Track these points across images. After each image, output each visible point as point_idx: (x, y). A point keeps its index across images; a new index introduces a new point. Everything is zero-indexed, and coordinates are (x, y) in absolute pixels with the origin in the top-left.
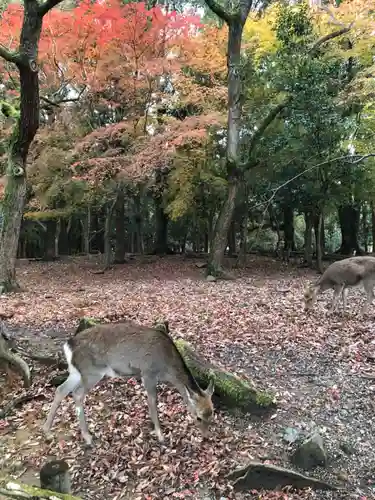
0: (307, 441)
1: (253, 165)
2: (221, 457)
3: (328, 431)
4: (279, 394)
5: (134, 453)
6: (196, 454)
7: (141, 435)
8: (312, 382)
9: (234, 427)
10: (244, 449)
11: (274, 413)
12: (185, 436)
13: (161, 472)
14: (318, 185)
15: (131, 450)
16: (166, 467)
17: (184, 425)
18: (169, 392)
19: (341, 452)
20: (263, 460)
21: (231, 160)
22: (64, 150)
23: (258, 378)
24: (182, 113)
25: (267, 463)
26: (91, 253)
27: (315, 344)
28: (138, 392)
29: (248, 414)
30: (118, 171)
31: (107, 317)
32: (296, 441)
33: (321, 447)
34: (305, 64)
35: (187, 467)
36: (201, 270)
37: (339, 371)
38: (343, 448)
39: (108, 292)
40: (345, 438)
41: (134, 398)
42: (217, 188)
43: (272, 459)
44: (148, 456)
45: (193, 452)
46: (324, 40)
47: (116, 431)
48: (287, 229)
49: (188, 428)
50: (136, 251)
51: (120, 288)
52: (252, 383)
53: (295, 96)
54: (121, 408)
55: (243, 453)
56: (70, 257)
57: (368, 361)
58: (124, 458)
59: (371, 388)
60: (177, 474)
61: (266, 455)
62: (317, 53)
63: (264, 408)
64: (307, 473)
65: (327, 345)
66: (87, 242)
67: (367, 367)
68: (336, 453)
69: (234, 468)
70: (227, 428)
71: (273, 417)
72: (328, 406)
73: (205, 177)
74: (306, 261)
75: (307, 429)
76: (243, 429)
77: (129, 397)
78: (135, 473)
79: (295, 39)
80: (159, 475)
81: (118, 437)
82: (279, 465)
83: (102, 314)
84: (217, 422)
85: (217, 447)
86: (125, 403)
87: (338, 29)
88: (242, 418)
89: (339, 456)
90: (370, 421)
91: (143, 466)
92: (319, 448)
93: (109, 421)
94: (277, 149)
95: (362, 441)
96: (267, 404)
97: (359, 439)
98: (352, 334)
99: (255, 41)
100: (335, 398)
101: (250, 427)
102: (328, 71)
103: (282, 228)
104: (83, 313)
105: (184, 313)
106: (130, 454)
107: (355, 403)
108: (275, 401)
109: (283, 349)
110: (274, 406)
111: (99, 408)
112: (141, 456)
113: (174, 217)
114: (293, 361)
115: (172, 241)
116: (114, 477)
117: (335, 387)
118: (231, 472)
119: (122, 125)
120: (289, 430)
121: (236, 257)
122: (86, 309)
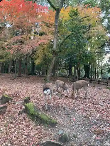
0: (64, 134)
1: (60, 51)
2: (39, 139)
3: (71, 131)
4: (59, 120)
5: (13, 137)
6: (32, 138)
7: (16, 132)
8: (68, 116)
9: (44, 129)
10: (46, 136)
11: (56, 125)
12: (30, 132)
13: (21, 143)
14: (78, 58)
15: (13, 136)
16: (23, 141)
17: (30, 129)
18: (27, 118)
19: (73, 137)
20: (51, 139)
21: (54, 50)
22: (4, 42)
23: (54, 115)
24: (41, 34)
25: (52, 141)
26: (11, 73)
27: (71, 105)
28: (18, 118)
29: (49, 126)
30: (20, 50)
31: (12, 94)
32: (61, 134)
33: (68, 136)
34: (77, 24)
35: (29, 141)
36: (43, 81)
37: (77, 114)
38: (74, 136)
39: (14, 86)
40: (75, 133)
41: (16, 120)
42: (50, 57)
43: (54, 139)
44: (18, 138)
45: (31, 137)
46: (82, 18)
47: (9, 130)
48: (70, 70)
49: (31, 130)
50: (25, 73)
51: (18, 85)
52: (52, 116)
53: (73, 33)
54: (12, 123)
55: (46, 137)
56: (4, 74)
57: (85, 111)
58: (10, 138)
59: (84, 119)
60: (26, 143)
61: (52, 138)
62: (80, 22)
63: (54, 124)
64: (63, 143)
65: (75, 106)
66: (10, 70)
67: (84, 112)
68: (72, 138)
69: (43, 142)
70: (43, 130)
71: (56, 126)
72: (72, 124)
73: (47, 53)
74: (74, 80)
75: (65, 130)
76: (47, 130)
77: (15, 119)
78: (13, 143)
79: (74, 17)
80: (21, 144)
81: (9, 132)
82: (55, 141)
83: (10, 93)
84: (40, 128)
85: (39, 135)
86: (13, 121)
87: (87, 16)
88: (47, 127)
89: (73, 139)
90: (82, 129)
91: (16, 141)
92: (67, 136)
93: (7, 127)
94: (67, 47)
95: (80, 134)
96: (55, 123)
97: (79, 133)
98: (82, 103)
99: (64, 16)
100: (74, 122)
101: (49, 129)
102: (83, 27)
103: (69, 69)
104: (4, 93)
105: (35, 94)
106: (12, 137)
107: (79, 123)
108: (57, 122)
109: (62, 106)
110: (57, 123)
111: (5, 123)
112: (16, 138)
113: (36, 64)
114: (64, 110)
115: (36, 71)
116: (6, 144)
117: (75, 118)
118: (42, 143)
119: (23, 36)
120: (60, 131)
121: (54, 77)
122: (5, 91)
